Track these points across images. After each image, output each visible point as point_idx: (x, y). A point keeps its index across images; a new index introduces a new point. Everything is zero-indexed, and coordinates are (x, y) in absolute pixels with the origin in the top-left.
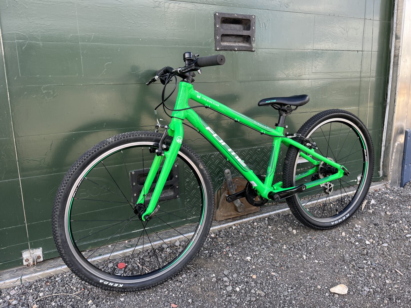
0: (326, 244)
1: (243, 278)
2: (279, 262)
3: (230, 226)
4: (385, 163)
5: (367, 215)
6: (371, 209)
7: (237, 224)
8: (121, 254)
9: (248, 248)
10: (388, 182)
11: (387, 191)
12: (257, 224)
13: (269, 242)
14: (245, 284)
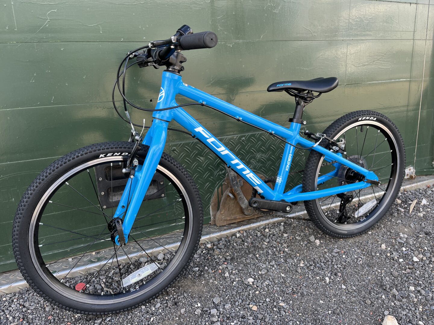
0: (358, 261)
1: (238, 311)
2: (292, 287)
3: (233, 233)
5: (416, 220)
6: (421, 212)
7: (243, 230)
8: (82, 271)
9: (252, 265)
12: (269, 230)
13: (282, 257)
14: (240, 319)
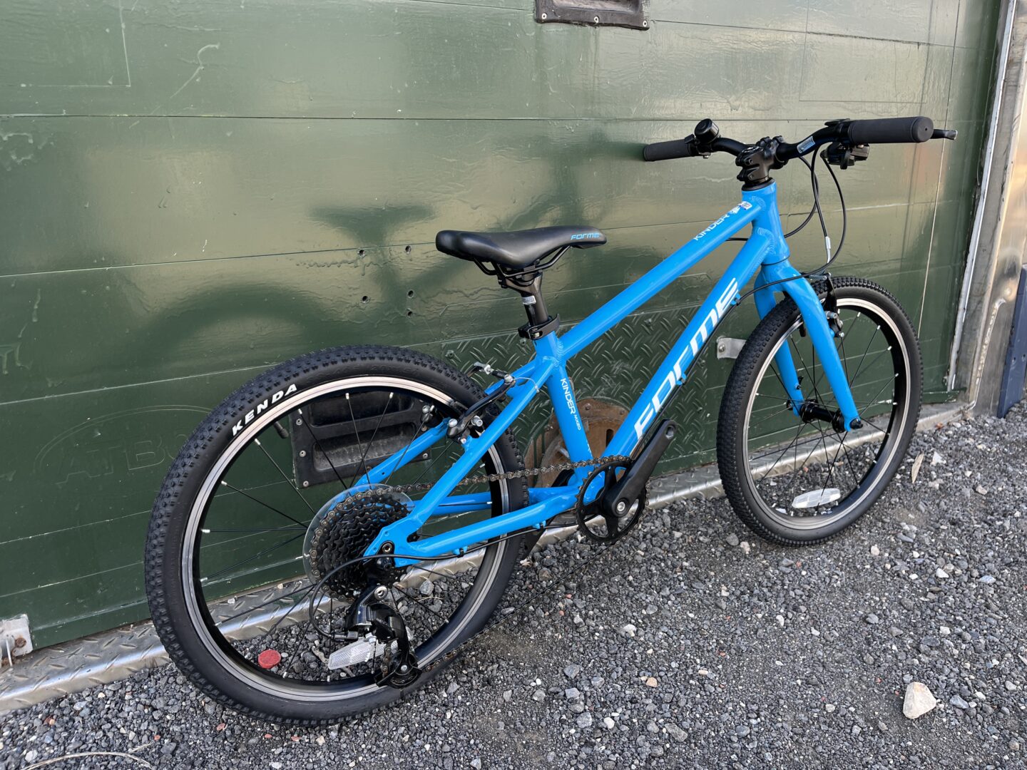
0: (833, 581)
1: (619, 689)
2: (715, 637)
3: (569, 533)
4: (963, 355)
5: (927, 495)
6: (935, 479)
8: (264, 624)
9: (624, 597)
10: (968, 405)
11: (968, 428)
13: (681, 578)
14: (629, 705)
